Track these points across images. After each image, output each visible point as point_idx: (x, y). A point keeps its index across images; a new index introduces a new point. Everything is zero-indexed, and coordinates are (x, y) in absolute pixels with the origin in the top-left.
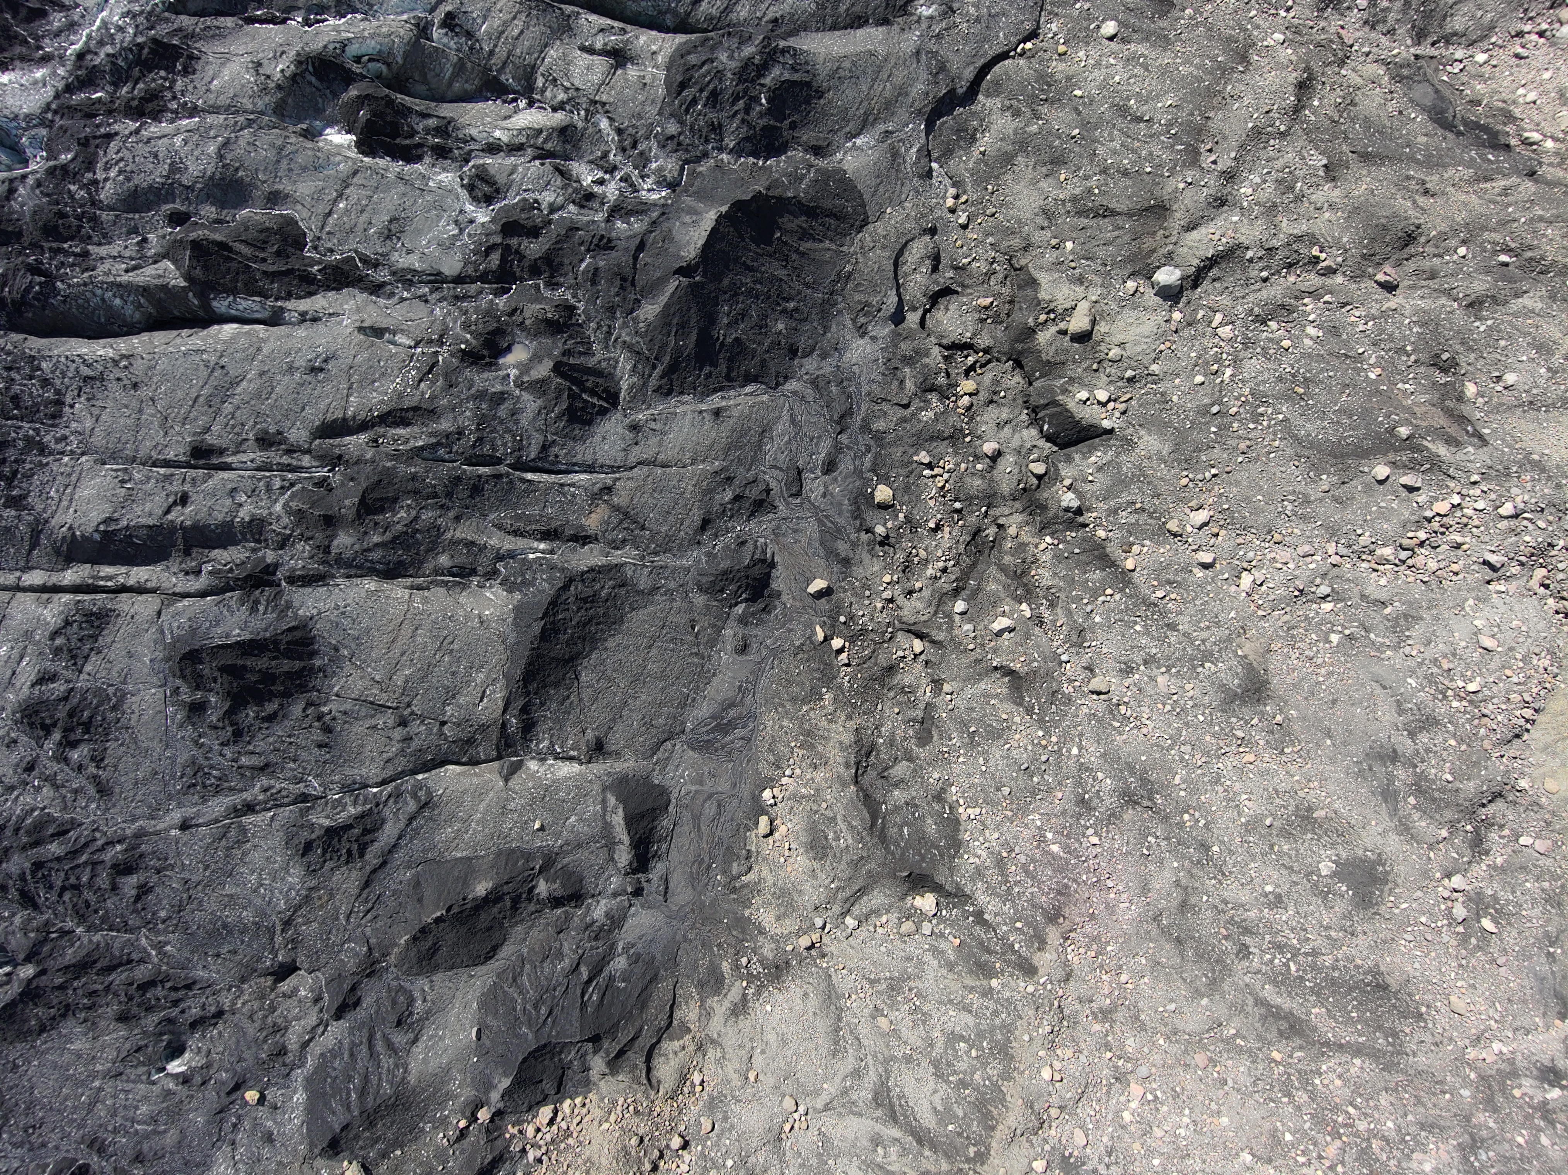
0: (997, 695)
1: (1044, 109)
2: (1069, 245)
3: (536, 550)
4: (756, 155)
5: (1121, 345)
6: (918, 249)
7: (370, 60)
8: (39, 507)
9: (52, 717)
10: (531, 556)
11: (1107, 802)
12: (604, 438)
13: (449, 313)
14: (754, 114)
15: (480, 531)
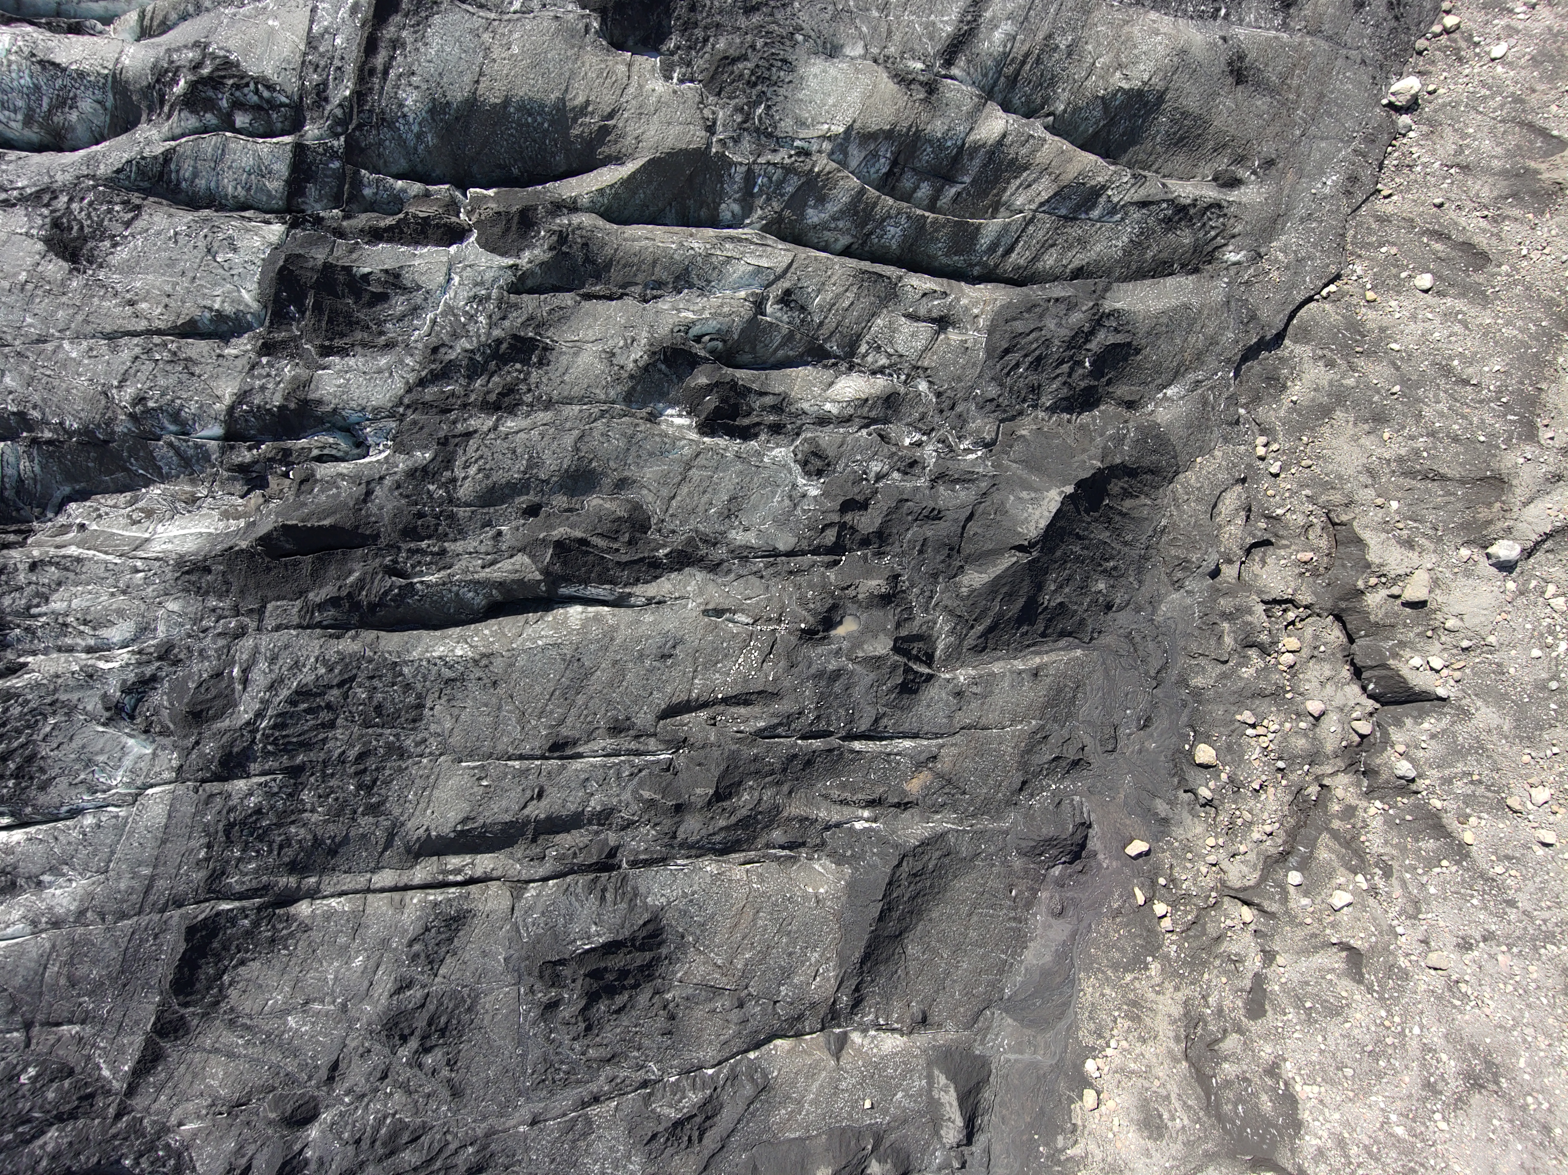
0: (1334, 970)
1: (1361, 362)
2: (1394, 505)
3: (861, 818)
4: (1069, 410)
5: (1460, 616)
6: (1231, 500)
7: (711, 340)
8: (396, 812)
9: (410, 1026)
10: (858, 826)
11: (1453, 1084)
12: (929, 706)
13: (784, 588)
14: (1075, 376)
15: (810, 803)
